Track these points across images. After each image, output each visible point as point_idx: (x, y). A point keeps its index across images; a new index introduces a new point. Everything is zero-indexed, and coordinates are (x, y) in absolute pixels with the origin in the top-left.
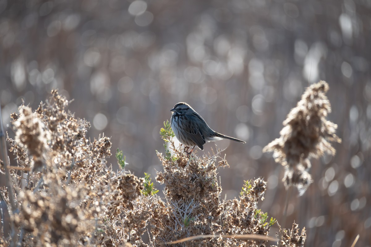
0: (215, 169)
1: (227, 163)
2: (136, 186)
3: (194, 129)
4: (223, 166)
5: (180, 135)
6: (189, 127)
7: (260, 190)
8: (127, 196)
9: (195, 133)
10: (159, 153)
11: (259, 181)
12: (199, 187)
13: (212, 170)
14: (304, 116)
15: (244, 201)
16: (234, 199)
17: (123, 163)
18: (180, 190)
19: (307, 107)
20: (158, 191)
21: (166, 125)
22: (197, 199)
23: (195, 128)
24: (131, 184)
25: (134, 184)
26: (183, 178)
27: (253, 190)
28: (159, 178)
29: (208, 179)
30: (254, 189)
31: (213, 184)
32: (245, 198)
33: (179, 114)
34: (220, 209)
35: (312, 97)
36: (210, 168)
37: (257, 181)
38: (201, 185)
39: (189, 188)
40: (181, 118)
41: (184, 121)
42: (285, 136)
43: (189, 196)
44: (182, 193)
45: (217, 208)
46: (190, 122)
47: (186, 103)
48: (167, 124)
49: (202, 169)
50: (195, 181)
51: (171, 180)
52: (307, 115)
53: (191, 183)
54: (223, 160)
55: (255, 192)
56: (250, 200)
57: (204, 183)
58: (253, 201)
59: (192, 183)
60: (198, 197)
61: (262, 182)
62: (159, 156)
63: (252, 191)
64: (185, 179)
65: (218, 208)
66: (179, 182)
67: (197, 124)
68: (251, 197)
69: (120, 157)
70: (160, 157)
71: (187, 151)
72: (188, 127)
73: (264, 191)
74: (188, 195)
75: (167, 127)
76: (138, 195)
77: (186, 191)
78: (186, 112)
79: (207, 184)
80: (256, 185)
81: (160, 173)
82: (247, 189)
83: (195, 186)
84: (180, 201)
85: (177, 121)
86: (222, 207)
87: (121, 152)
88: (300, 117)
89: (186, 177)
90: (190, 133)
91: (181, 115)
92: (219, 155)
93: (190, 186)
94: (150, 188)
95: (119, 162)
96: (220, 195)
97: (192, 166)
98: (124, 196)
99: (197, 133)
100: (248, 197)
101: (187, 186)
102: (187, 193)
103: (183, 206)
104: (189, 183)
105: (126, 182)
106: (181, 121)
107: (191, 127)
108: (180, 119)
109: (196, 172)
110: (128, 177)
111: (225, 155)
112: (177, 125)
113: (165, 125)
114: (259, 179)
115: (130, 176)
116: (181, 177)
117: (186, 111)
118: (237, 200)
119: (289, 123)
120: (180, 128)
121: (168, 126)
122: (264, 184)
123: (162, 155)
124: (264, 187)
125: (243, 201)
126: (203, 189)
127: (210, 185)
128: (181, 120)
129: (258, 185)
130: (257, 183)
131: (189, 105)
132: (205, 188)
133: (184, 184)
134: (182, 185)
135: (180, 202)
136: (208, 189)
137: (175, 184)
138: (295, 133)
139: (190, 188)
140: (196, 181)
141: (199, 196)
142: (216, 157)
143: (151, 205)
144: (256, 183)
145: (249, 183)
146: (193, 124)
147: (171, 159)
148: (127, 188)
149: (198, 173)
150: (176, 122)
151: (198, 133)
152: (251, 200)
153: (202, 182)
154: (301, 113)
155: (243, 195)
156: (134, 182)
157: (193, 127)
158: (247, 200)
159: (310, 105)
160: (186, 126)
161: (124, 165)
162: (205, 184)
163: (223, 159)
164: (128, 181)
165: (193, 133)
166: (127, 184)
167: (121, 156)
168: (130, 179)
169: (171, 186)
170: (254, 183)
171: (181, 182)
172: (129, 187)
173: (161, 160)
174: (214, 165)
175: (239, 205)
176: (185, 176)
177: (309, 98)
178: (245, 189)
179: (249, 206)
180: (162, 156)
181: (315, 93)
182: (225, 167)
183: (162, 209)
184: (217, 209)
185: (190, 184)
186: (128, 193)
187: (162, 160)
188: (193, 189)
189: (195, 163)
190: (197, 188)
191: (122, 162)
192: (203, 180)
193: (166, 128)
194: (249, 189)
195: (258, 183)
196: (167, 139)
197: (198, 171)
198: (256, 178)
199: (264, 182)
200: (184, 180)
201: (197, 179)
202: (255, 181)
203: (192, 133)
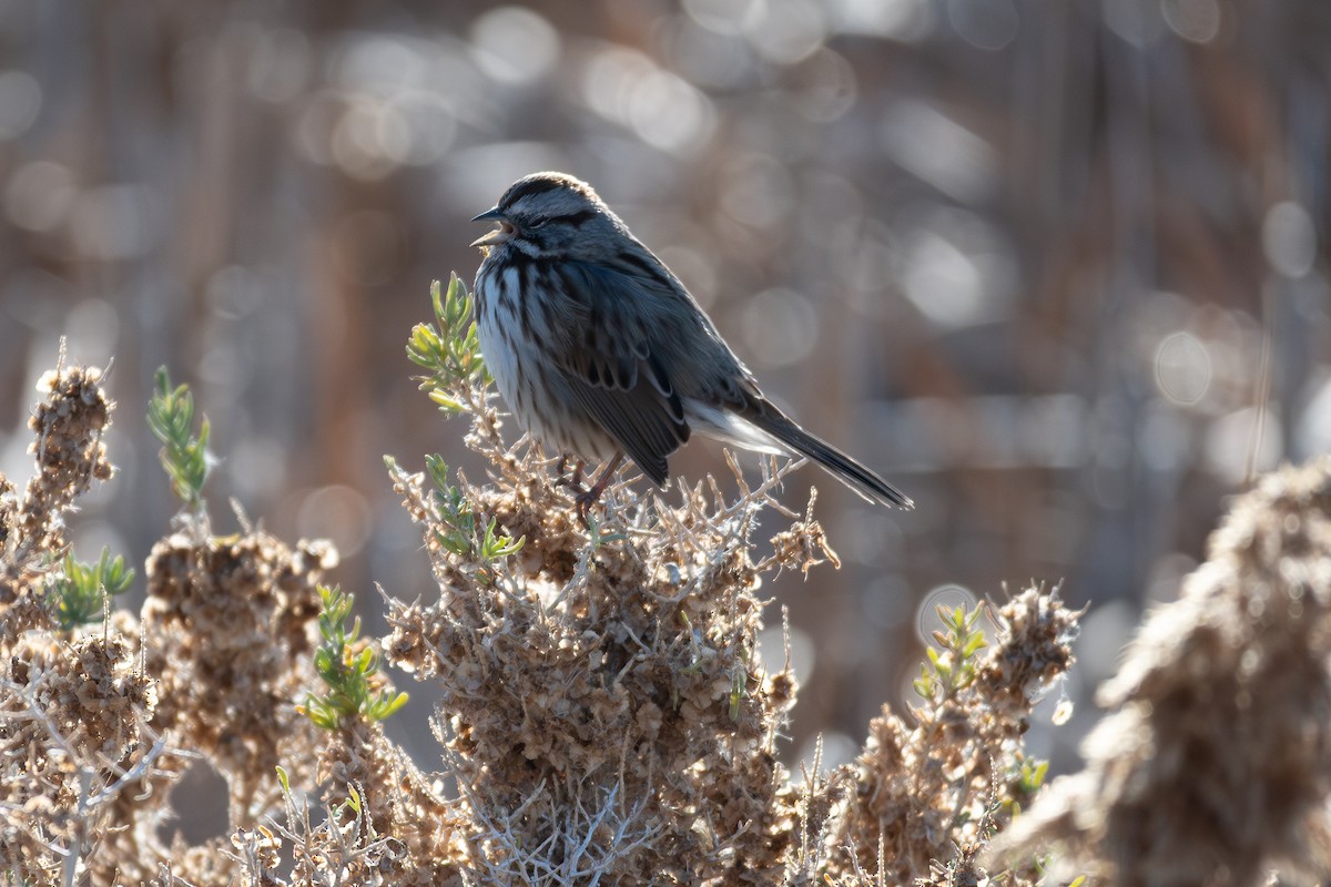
0: (750, 579)
1: (823, 541)
2: (278, 611)
3: (620, 352)
4: (800, 566)
5: (526, 383)
6: (591, 340)
7: (1036, 664)
8: (220, 671)
9: (625, 382)
10: (403, 475)
11: (1033, 609)
12: (652, 707)
13: (732, 588)
14: (1225, 659)
15: (939, 730)
16: (879, 713)
17: (195, 460)
18: (534, 732)
19: (1243, 603)
20: (404, 696)
21: (443, 299)
22: (640, 771)
23: (626, 348)
24: (249, 597)
25: (265, 600)
26: (549, 656)
27: (994, 666)
28: (403, 642)
29: (709, 664)
30: (999, 658)
31: (735, 692)
32: (950, 715)
33: (531, 250)
34: (787, 825)
35: (1271, 545)
36: (722, 577)
37: (1018, 607)
38: (662, 698)
39: (587, 716)
40: (539, 282)
41: (562, 302)
42: (1109, 765)
43: (593, 765)
44: (547, 748)
45: (767, 820)
46: (596, 317)
47: (571, 179)
48: (452, 302)
49: (668, 586)
50: (624, 672)
51: (475, 668)
52: (1241, 650)
53: (598, 685)
54: (802, 526)
55: (1007, 675)
56: (978, 728)
57: (680, 687)
58: (993, 735)
59: (609, 683)
60: (644, 763)
61: (1050, 614)
62: (407, 493)
63: (987, 670)
64: (565, 666)
65: (774, 819)
66: (528, 685)
67: (641, 323)
68: (980, 707)
69: (177, 421)
70: (414, 502)
71: (577, 478)
72: (583, 344)
73: (1062, 668)
74: (584, 759)
75: (453, 319)
76: (293, 653)
77: (570, 739)
78: (571, 240)
79: (698, 688)
80: (1015, 631)
81: (413, 614)
82: (958, 659)
83: (625, 705)
84: (534, 797)
85: (517, 303)
86: (794, 817)
87: (183, 395)
88: (1199, 665)
89: (568, 651)
90: (590, 384)
91: (542, 264)
92: (773, 492)
93: (595, 710)
94: (356, 685)
95: (173, 456)
96: (786, 722)
97: (607, 563)
98: (206, 669)
99: (634, 381)
100: (967, 709)
101: (578, 707)
102: (576, 751)
103: (550, 843)
104: (586, 690)
105: (216, 582)
106: (541, 303)
107: (602, 345)
108: (532, 290)
109: (629, 604)
110: (224, 553)
111: (814, 492)
112: (514, 327)
113: (438, 303)
114: (1030, 593)
115: (235, 550)
116: (539, 655)
117: (569, 229)
118: (893, 721)
119: (1133, 697)
120: (532, 346)
121: (458, 307)
122: (1063, 625)
123: (425, 487)
124: (1063, 640)
125: (933, 734)
126: (673, 717)
127: (717, 696)
128: (542, 295)
129: (1024, 635)
130: (1018, 618)
131: (590, 193)
132: (686, 710)
133: (555, 698)
134: (542, 701)
135: (535, 803)
136: (710, 718)
137: (500, 691)
138: (1173, 760)
139: (592, 716)
140: (630, 674)
141: (653, 757)
142: (757, 507)
143: (346, 874)
144: (1010, 618)
145: (968, 619)
146: (618, 322)
147: (472, 546)
148: (221, 625)
149: (648, 608)
150: (511, 307)
151: (643, 379)
152: (983, 730)
153: (670, 676)
154: (1203, 638)
155: (930, 697)
156: (265, 586)
157: (612, 345)
158: (959, 727)
159: (1260, 595)
160: (573, 334)
161: (203, 472)
162: (683, 694)
163: (802, 520)
164: (228, 582)
165: (610, 381)
166: (221, 602)
167: (182, 415)
168: (237, 572)
169: (477, 705)
170: (1003, 620)
171: (538, 688)
172: (233, 617)
173: (415, 518)
174: (744, 558)
175: (909, 759)
176: (563, 644)
177: (1251, 553)
178: (945, 660)
179: (970, 765)
180: (425, 494)
181: (1291, 524)
182: (812, 568)
183: (426, 828)
184: (767, 825)
185: (597, 691)
186: (226, 652)
187: (421, 516)
188: (614, 722)
189: (625, 550)
190: (640, 713)
191: (186, 453)
192: (674, 667)
193: (447, 326)
194: (971, 657)
195: (1025, 620)
196: (451, 394)
197: (641, 598)
198: (1016, 590)
199: (1063, 613)
200: (558, 673)
201: (637, 662)
202: (1006, 610)
203: (602, 383)
